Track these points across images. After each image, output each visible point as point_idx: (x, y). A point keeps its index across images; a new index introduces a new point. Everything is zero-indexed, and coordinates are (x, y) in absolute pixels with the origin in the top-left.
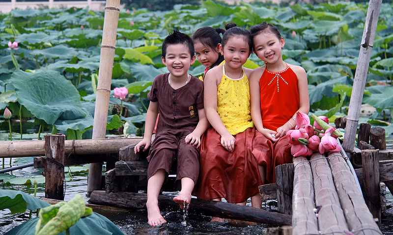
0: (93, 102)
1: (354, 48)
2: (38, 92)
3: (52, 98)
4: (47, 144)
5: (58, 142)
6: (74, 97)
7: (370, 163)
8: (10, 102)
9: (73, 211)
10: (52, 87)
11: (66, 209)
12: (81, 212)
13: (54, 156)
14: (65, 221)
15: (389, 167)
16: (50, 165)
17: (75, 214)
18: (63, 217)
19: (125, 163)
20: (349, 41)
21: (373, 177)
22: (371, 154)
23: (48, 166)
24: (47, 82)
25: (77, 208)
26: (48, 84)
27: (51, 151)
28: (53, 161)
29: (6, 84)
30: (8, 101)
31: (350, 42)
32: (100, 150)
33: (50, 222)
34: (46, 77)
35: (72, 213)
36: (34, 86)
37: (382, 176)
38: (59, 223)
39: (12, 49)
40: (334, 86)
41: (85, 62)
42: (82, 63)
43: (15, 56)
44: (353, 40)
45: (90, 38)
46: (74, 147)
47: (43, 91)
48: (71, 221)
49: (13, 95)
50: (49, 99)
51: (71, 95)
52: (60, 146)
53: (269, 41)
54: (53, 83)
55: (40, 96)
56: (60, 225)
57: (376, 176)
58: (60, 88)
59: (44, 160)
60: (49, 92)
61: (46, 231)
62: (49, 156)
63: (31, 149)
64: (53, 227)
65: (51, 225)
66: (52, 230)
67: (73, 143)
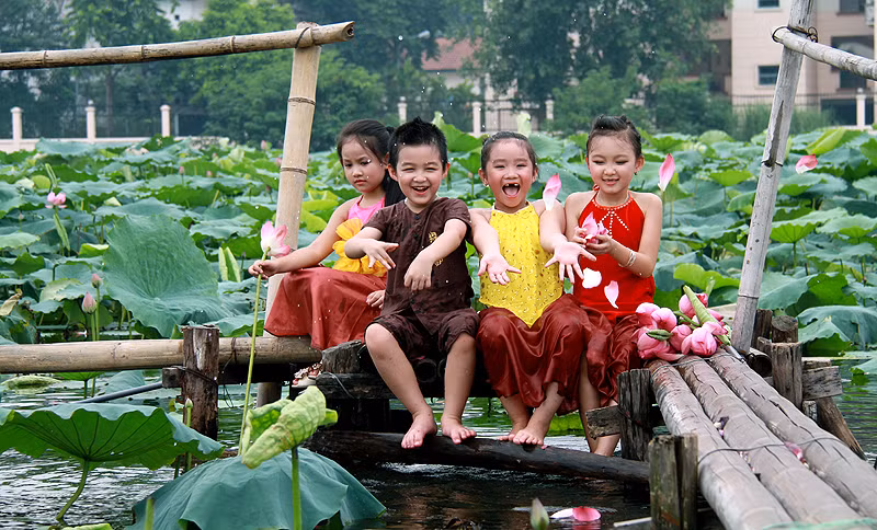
0: (228, 296)
1: (693, 213)
2: (143, 272)
3: (167, 285)
4: (189, 344)
5: (208, 339)
6: (207, 283)
7: (787, 366)
8: (65, 299)
9: (307, 414)
10: (170, 263)
11: (293, 410)
12: (319, 417)
13: (200, 366)
14: (291, 432)
15: (819, 375)
16: (194, 382)
17: (310, 419)
18: (289, 423)
19: (334, 376)
20: (683, 200)
21: (791, 392)
22: (789, 350)
23: (189, 385)
24: (162, 253)
25: (313, 410)
26: (163, 258)
27: (195, 357)
28: (197, 374)
29: (56, 265)
30: (60, 297)
31: (684, 203)
32: (284, 356)
33: (267, 432)
34: (163, 244)
35: (305, 418)
36: (139, 260)
37: (807, 391)
38: (283, 434)
39: (54, 207)
40: (675, 269)
41: (203, 226)
42: (199, 228)
43: (62, 221)
44: (690, 198)
45: (199, 188)
46: (235, 351)
47: (153, 270)
48: (302, 432)
49: (70, 287)
50: (162, 285)
51: (200, 281)
52: (211, 347)
53: (619, 156)
54: (172, 257)
55: (145, 281)
56: (285, 438)
57: (797, 390)
58: (182, 265)
59: (182, 373)
60: (162, 272)
61: (261, 448)
62: (190, 365)
63: (157, 354)
64: (273, 441)
65: (270, 437)
66: (271, 446)
67: (233, 343)
